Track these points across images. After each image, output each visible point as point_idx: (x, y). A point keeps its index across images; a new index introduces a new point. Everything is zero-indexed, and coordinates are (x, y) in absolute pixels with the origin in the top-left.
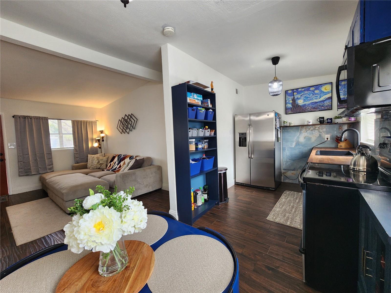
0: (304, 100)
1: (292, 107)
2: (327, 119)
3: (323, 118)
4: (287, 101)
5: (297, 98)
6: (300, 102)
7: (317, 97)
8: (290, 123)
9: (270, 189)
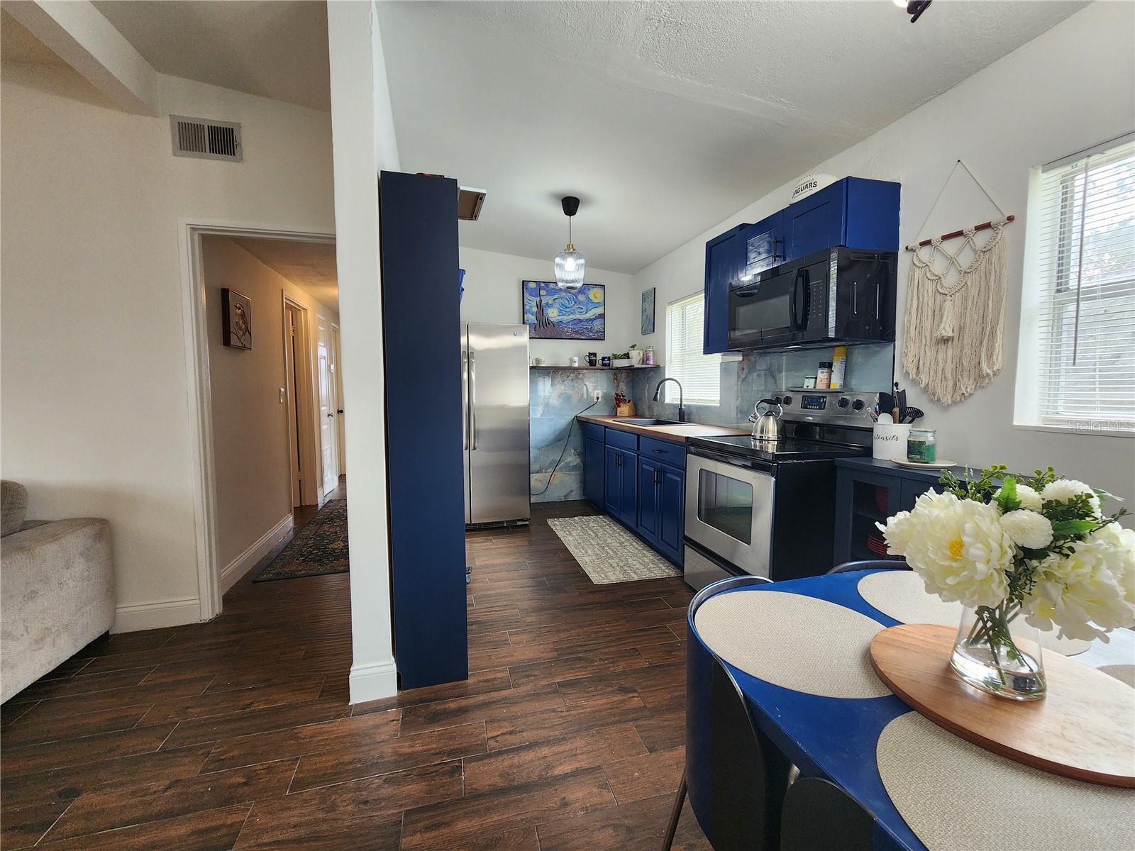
0: (560, 311)
1: (536, 322)
2: (603, 359)
3: (595, 355)
4: (527, 307)
5: (547, 304)
6: (553, 314)
7: (582, 309)
8: (537, 360)
9: (519, 523)
